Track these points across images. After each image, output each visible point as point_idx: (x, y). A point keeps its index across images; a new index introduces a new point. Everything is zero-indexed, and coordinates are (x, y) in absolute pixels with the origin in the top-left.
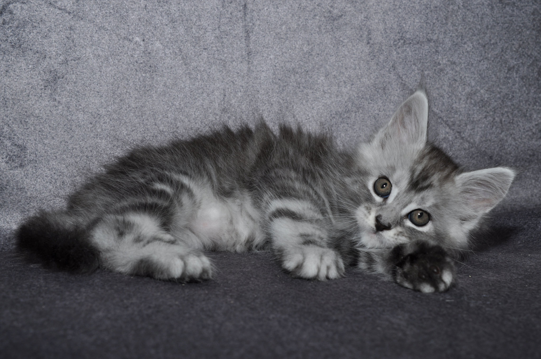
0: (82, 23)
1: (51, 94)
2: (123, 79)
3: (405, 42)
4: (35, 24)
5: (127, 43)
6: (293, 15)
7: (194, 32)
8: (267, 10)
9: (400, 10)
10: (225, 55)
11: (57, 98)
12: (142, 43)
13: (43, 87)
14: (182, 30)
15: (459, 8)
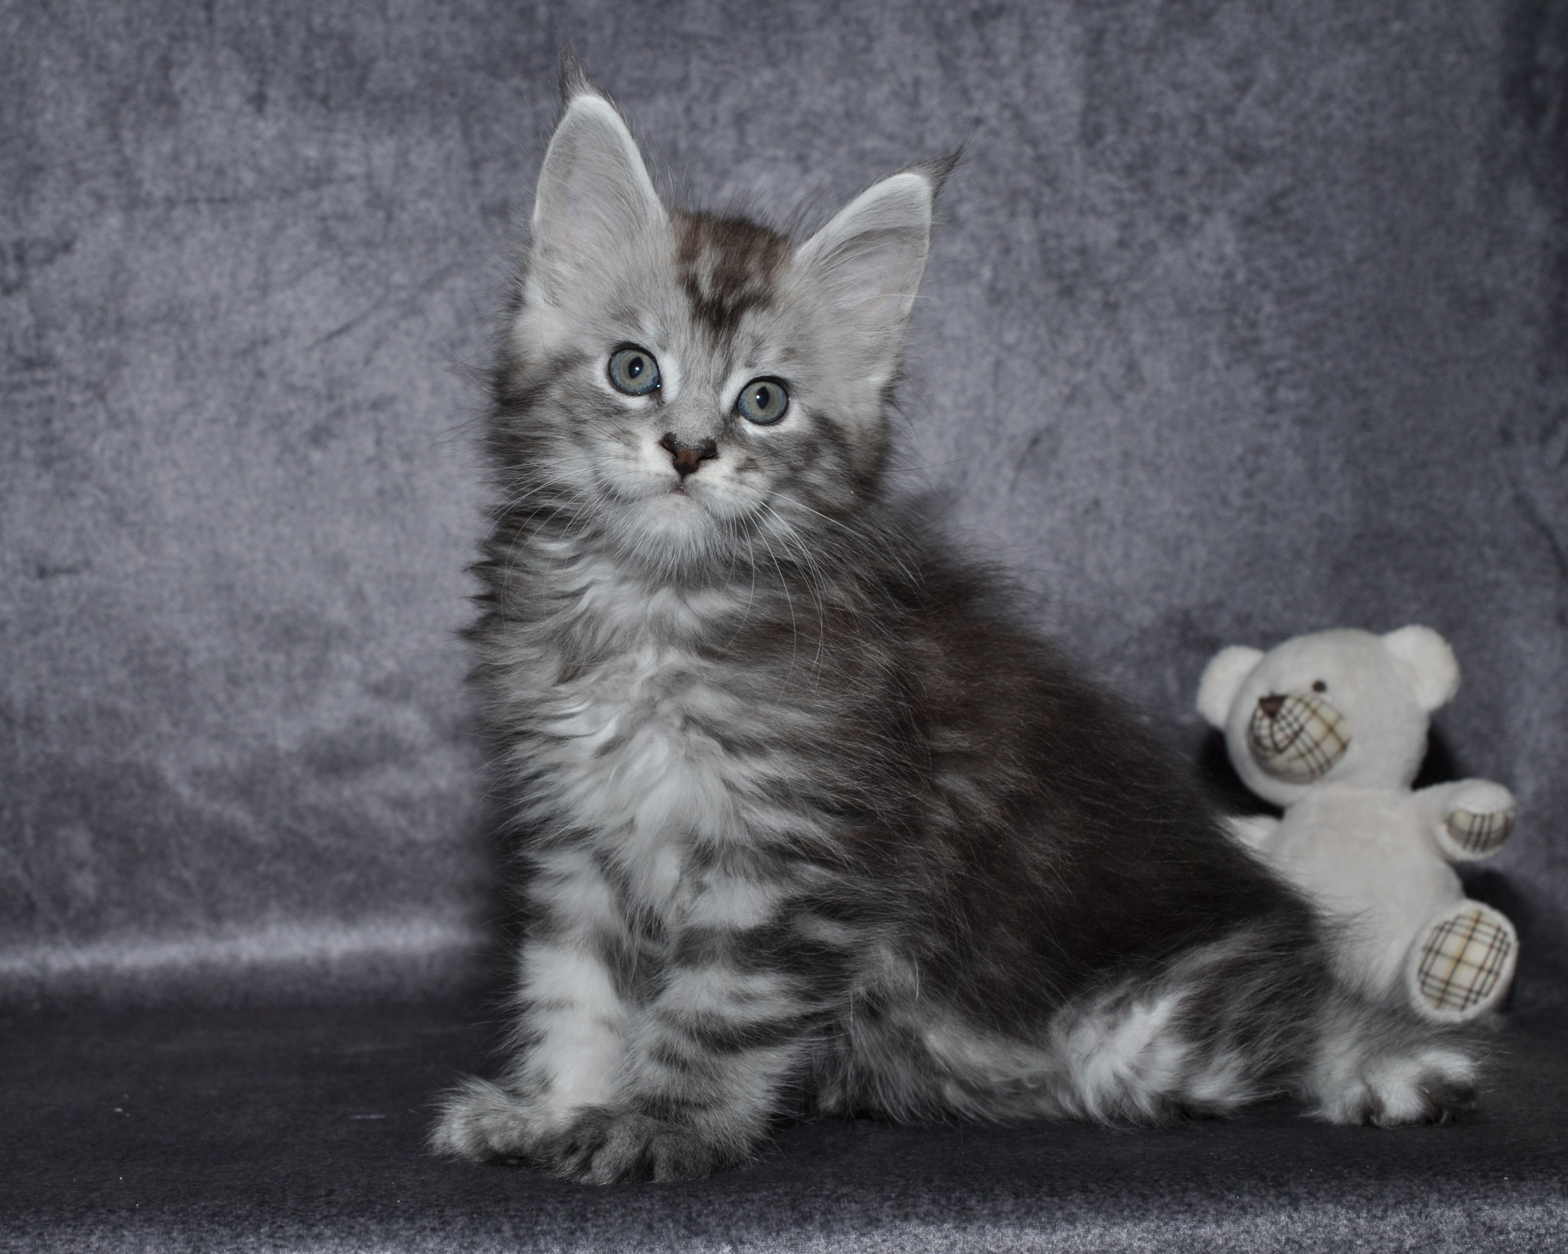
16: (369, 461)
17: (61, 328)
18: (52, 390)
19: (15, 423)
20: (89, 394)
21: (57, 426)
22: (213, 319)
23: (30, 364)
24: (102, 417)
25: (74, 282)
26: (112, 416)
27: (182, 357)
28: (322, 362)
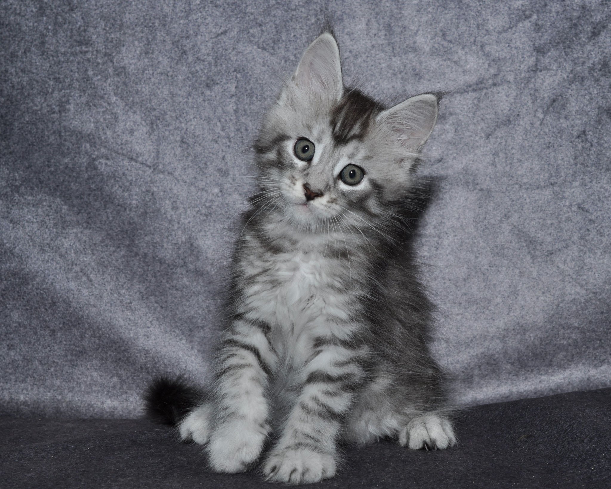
16: (232, 96)
17: (95, 28)
18: (89, 56)
19: (72, 71)
20: (106, 58)
21: (90, 73)
22: (164, 25)
23: (80, 43)
24: (111, 70)
25: (102, 6)
26: (115, 70)
27: (149, 43)
28: (213, 49)
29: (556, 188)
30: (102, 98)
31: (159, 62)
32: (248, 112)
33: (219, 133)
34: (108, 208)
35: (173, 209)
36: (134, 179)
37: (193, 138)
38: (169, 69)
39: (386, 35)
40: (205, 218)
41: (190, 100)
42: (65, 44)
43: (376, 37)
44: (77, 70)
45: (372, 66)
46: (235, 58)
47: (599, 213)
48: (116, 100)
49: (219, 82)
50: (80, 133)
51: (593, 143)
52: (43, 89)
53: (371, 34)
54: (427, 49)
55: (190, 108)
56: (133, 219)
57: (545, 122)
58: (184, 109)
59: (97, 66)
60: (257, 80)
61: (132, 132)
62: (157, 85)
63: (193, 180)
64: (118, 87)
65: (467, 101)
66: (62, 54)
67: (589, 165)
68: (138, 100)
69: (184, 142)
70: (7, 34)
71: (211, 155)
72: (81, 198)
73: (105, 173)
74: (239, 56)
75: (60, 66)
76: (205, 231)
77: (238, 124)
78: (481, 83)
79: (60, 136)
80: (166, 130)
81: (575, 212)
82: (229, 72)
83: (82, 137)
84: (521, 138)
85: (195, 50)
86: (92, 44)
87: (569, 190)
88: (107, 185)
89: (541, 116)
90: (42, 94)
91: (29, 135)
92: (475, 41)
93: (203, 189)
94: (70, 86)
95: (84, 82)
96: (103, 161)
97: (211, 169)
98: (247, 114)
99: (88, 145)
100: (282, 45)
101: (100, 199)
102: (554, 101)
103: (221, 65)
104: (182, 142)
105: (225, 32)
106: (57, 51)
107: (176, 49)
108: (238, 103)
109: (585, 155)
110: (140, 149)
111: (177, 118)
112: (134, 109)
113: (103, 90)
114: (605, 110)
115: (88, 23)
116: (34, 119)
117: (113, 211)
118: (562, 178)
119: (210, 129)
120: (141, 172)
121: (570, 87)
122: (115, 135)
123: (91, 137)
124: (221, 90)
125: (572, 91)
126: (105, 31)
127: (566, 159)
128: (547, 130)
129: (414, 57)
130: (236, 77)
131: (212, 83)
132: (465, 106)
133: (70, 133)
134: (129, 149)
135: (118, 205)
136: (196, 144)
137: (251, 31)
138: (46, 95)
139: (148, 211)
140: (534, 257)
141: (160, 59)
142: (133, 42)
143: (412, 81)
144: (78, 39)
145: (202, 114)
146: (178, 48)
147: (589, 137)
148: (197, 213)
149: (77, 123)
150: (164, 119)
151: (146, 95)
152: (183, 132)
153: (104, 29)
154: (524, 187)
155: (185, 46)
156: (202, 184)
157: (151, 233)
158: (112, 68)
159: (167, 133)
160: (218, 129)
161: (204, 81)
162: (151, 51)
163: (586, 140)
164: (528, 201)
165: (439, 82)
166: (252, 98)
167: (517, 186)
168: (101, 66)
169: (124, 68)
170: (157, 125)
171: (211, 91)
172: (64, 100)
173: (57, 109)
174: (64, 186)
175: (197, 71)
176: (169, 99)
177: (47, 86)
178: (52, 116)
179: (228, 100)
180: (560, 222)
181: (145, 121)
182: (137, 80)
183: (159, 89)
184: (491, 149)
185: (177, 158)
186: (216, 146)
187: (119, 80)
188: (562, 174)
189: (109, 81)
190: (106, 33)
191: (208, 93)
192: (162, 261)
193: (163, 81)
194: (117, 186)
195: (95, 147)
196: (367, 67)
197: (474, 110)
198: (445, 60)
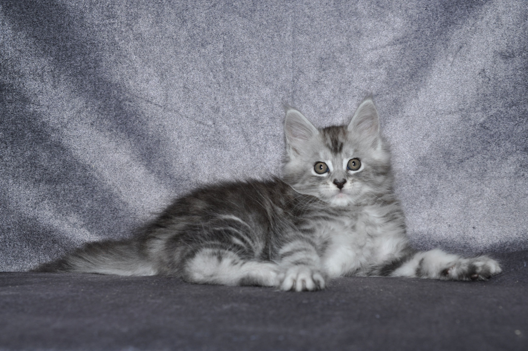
0: (170, 113)
1: (147, 165)
2: (199, 153)
3: (437, 113)
4: (137, 116)
5: (202, 126)
6: (335, 97)
7: (253, 115)
8: (312, 94)
9: (431, 86)
10: (278, 132)
11: (151, 167)
12: (213, 126)
13: (140, 159)
14: (243, 114)
15: (489, 80)
29: (464, 113)
30: (125, 56)
31: (166, 29)
32: (233, 64)
33: (211, 80)
34: (131, 137)
35: (179, 137)
36: (150, 116)
37: (192, 85)
38: (174, 34)
39: (334, 4)
40: (202, 144)
41: (190, 56)
42: (98, 18)
43: (327, 6)
44: (107, 37)
45: (325, 27)
46: (222, 24)
47: (497, 130)
48: (136, 58)
49: (210, 42)
50: (110, 83)
51: (491, 78)
52: (82, 51)
53: (323, 3)
54: (365, 13)
55: (189, 62)
56: (149, 145)
57: (454, 63)
58: (185, 63)
59: (121, 33)
60: (239, 40)
61: (147, 81)
62: (165, 46)
63: (193, 116)
64: (136, 49)
65: (396, 51)
66: (96, 25)
67: (488, 95)
68: (151, 58)
69: (185, 88)
70: (56, 11)
71: (206, 97)
72: (111, 130)
73: (129, 112)
74: (225, 23)
75: (94, 35)
76: (202, 153)
77: (225, 73)
78: (406, 37)
79: (95, 84)
80: (172, 79)
81: (478, 129)
82: (218, 34)
83: (112, 86)
84: (436, 76)
85: (193, 19)
86: (117, 17)
87: (473, 114)
88: (130, 121)
89: (451, 59)
90: (81, 54)
91: (71, 84)
92: (401, 7)
93: (200, 122)
94: (102, 49)
95: (112, 45)
96: (127, 103)
97: (206, 107)
98: (232, 65)
99: (116, 91)
100: (257, 14)
101: (125, 131)
102: (461, 48)
103: (212, 30)
104: (184, 87)
105: (214, 5)
106: (92, 24)
107: (179, 19)
108: (225, 57)
109: (484, 87)
110: (154, 94)
111: (180, 70)
112: (149, 64)
113: (126, 51)
114: (499, 53)
115: (114, 2)
116: (75, 73)
117: (134, 140)
118: (467, 105)
119: (204, 77)
120: (155, 111)
121: (472, 37)
122: (135, 83)
123: (118, 86)
124: (212, 48)
125: (474, 39)
126: (126, 7)
127: (470, 91)
128: (455, 70)
129: (356, 20)
130: (224, 38)
131: (206, 43)
132: (394, 55)
133: (102, 83)
134: (146, 94)
135: (139, 135)
136: (194, 89)
137: (234, 4)
138: (85, 55)
139: (161, 140)
140: (449, 165)
141: (167, 26)
142: (147, 14)
143: (355, 38)
144: (107, 14)
145: (199, 66)
146: (180, 18)
147: (487, 73)
148: (196, 140)
149: (107, 75)
150: (170, 71)
151: (157, 54)
152: (185, 80)
153: (126, 6)
154: (439, 113)
155: (185, 16)
156: (199, 119)
157: (163, 156)
158: (132, 35)
159: (173, 81)
160: (211, 77)
161: (200, 42)
162: (160, 21)
163: (485, 76)
164: (443, 123)
165: (375, 38)
166: (236, 53)
167: (434, 113)
168: (124, 34)
169: (141, 34)
170: (166, 76)
171: (205, 49)
172: (97, 59)
173: (92, 65)
174: (98, 122)
175: (194, 35)
176: (174, 56)
177: (85, 49)
178: (89, 70)
179: (218, 55)
180: (467, 138)
181: (157, 73)
182: (151, 43)
183: (167, 49)
184: (414, 85)
185: (181, 100)
186: (209, 90)
187: (137, 43)
188: (468, 102)
189: (130, 44)
190: (127, 9)
191: (203, 50)
192: (172, 177)
193: (169, 43)
194: (138, 121)
195: (121, 93)
196: (321, 28)
197: (401, 57)
198: (379, 21)
